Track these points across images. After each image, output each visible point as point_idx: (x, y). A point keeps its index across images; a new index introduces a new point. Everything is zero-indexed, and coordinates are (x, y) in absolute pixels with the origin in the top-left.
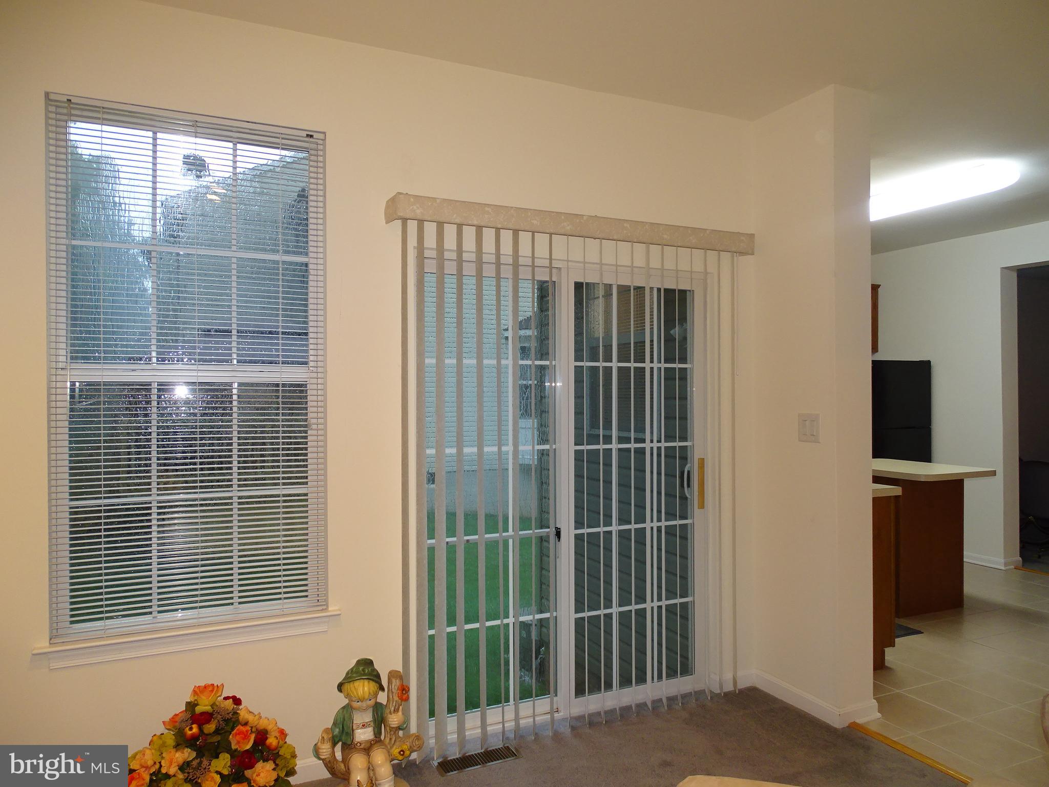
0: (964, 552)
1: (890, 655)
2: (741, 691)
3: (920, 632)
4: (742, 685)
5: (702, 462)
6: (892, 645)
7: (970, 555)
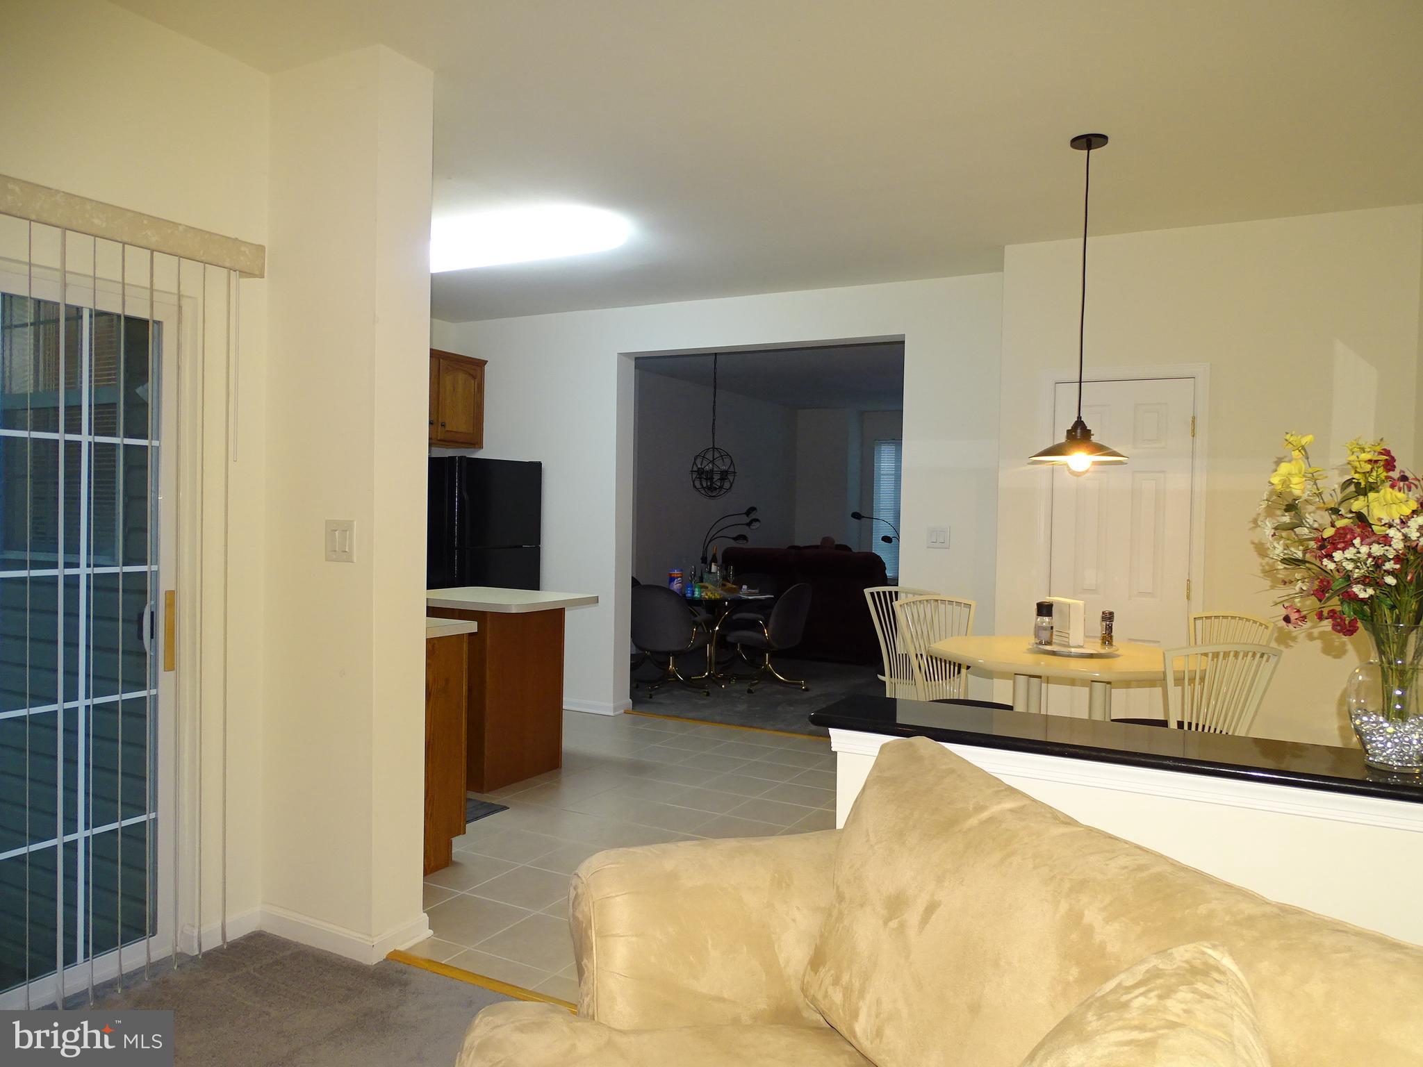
0: (564, 698)
1: (459, 846)
2: (234, 946)
3: (504, 808)
4: (234, 934)
5: (171, 595)
6: (461, 831)
7: (571, 701)
